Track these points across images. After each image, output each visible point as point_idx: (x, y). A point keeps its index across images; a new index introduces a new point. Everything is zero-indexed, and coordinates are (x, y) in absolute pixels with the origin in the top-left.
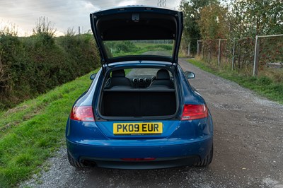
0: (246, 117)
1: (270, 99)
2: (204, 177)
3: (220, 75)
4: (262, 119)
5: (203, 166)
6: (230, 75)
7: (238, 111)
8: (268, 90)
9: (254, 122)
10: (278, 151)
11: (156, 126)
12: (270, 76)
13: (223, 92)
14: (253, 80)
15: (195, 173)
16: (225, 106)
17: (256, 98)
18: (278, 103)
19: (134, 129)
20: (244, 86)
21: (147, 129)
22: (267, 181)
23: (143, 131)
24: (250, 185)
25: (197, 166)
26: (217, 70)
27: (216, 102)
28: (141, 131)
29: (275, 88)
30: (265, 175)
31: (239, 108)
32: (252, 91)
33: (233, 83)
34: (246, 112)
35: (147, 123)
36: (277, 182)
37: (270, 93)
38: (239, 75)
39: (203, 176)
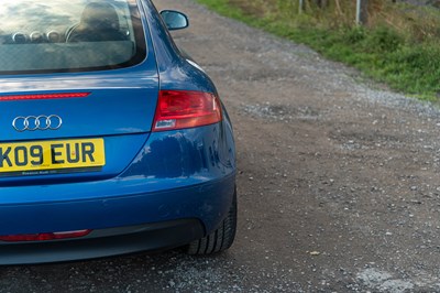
0: (331, 135)
1: (397, 90)
2: (216, 278)
3: (265, 26)
4: (370, 138)
5: (213, 254)
6: (293, 25)
7: (309, 122)
8: (392, 66)
9: (348, 147)
10: (401, 210)
11: (88, 148)
12: (401, 27)
13: (273, 75)
14: (355, 39)
15: (193, 270)
16: (276, 109)
17: (361, 88)
18: (414, 98)
19: (30, 158)
20: (330, 57)
21: (64, 157)
22: (367, 275)
23: (54, 162)
24: (326, 287)
25: (197, 255)
26: (260, 11)
27: (252, 100)
28: (48, 164)
29: (410, 59)
30: (363, 265)
31: (313, 113)
32: (351, 70)
33: (302, 49)
34: (330, 124)
35: (65, 142)
36: (389, 276)
37: (397, 72)
38: (320, 26)
39: (213, 275)
